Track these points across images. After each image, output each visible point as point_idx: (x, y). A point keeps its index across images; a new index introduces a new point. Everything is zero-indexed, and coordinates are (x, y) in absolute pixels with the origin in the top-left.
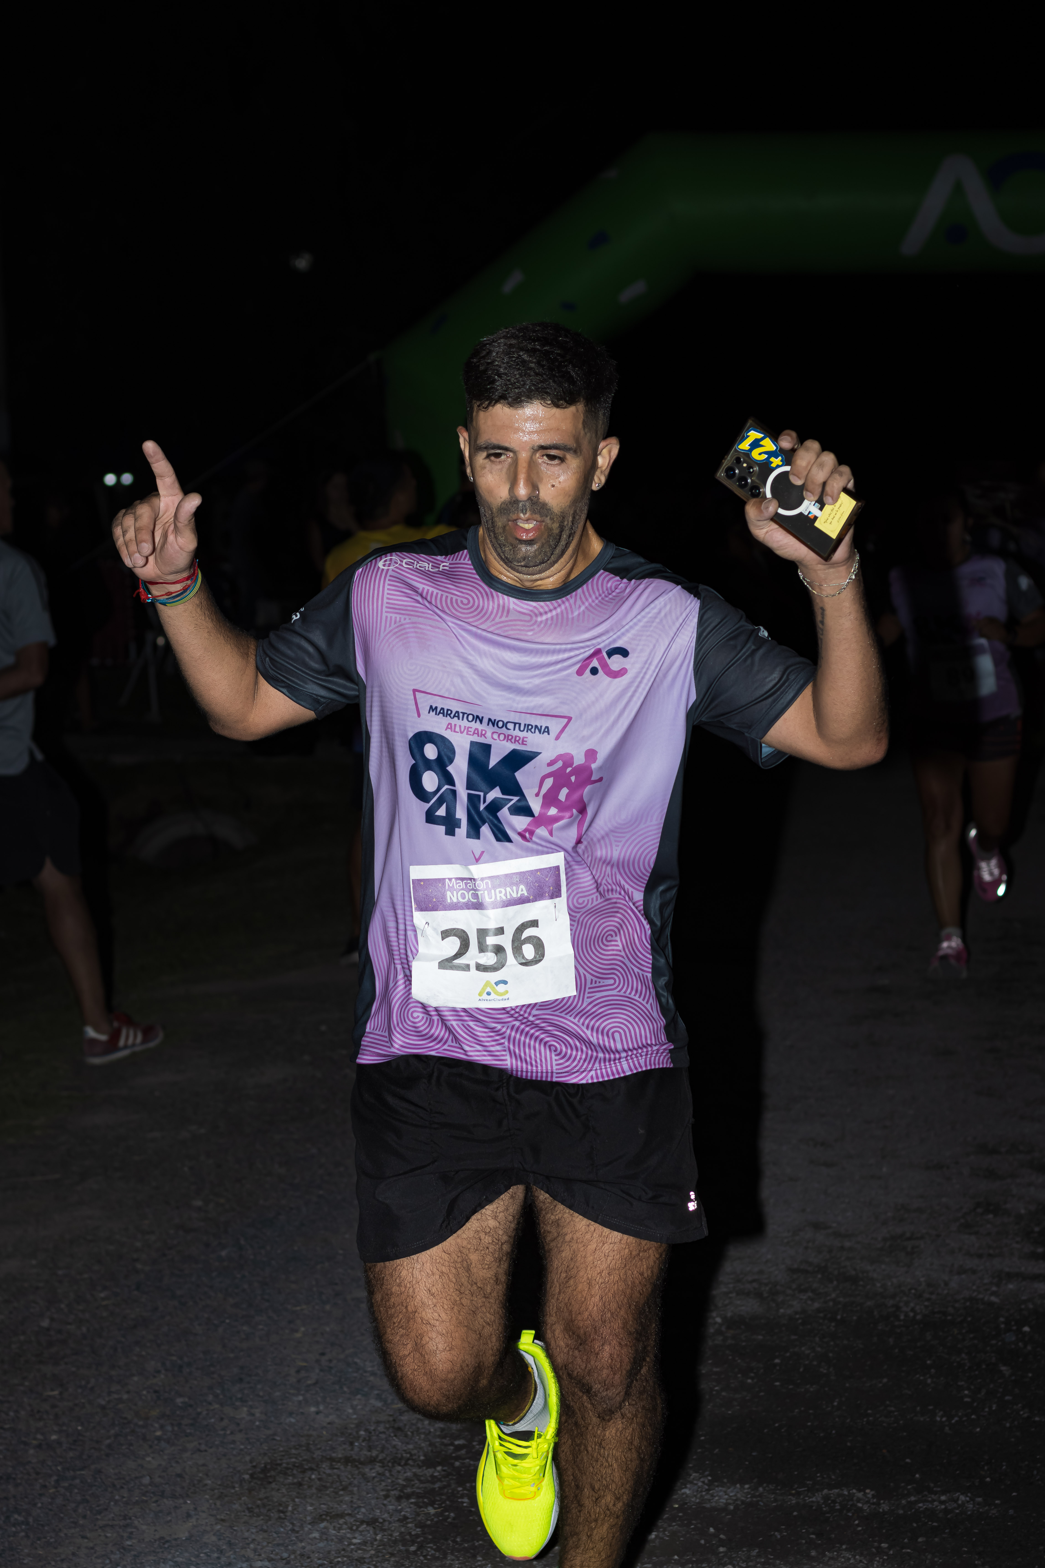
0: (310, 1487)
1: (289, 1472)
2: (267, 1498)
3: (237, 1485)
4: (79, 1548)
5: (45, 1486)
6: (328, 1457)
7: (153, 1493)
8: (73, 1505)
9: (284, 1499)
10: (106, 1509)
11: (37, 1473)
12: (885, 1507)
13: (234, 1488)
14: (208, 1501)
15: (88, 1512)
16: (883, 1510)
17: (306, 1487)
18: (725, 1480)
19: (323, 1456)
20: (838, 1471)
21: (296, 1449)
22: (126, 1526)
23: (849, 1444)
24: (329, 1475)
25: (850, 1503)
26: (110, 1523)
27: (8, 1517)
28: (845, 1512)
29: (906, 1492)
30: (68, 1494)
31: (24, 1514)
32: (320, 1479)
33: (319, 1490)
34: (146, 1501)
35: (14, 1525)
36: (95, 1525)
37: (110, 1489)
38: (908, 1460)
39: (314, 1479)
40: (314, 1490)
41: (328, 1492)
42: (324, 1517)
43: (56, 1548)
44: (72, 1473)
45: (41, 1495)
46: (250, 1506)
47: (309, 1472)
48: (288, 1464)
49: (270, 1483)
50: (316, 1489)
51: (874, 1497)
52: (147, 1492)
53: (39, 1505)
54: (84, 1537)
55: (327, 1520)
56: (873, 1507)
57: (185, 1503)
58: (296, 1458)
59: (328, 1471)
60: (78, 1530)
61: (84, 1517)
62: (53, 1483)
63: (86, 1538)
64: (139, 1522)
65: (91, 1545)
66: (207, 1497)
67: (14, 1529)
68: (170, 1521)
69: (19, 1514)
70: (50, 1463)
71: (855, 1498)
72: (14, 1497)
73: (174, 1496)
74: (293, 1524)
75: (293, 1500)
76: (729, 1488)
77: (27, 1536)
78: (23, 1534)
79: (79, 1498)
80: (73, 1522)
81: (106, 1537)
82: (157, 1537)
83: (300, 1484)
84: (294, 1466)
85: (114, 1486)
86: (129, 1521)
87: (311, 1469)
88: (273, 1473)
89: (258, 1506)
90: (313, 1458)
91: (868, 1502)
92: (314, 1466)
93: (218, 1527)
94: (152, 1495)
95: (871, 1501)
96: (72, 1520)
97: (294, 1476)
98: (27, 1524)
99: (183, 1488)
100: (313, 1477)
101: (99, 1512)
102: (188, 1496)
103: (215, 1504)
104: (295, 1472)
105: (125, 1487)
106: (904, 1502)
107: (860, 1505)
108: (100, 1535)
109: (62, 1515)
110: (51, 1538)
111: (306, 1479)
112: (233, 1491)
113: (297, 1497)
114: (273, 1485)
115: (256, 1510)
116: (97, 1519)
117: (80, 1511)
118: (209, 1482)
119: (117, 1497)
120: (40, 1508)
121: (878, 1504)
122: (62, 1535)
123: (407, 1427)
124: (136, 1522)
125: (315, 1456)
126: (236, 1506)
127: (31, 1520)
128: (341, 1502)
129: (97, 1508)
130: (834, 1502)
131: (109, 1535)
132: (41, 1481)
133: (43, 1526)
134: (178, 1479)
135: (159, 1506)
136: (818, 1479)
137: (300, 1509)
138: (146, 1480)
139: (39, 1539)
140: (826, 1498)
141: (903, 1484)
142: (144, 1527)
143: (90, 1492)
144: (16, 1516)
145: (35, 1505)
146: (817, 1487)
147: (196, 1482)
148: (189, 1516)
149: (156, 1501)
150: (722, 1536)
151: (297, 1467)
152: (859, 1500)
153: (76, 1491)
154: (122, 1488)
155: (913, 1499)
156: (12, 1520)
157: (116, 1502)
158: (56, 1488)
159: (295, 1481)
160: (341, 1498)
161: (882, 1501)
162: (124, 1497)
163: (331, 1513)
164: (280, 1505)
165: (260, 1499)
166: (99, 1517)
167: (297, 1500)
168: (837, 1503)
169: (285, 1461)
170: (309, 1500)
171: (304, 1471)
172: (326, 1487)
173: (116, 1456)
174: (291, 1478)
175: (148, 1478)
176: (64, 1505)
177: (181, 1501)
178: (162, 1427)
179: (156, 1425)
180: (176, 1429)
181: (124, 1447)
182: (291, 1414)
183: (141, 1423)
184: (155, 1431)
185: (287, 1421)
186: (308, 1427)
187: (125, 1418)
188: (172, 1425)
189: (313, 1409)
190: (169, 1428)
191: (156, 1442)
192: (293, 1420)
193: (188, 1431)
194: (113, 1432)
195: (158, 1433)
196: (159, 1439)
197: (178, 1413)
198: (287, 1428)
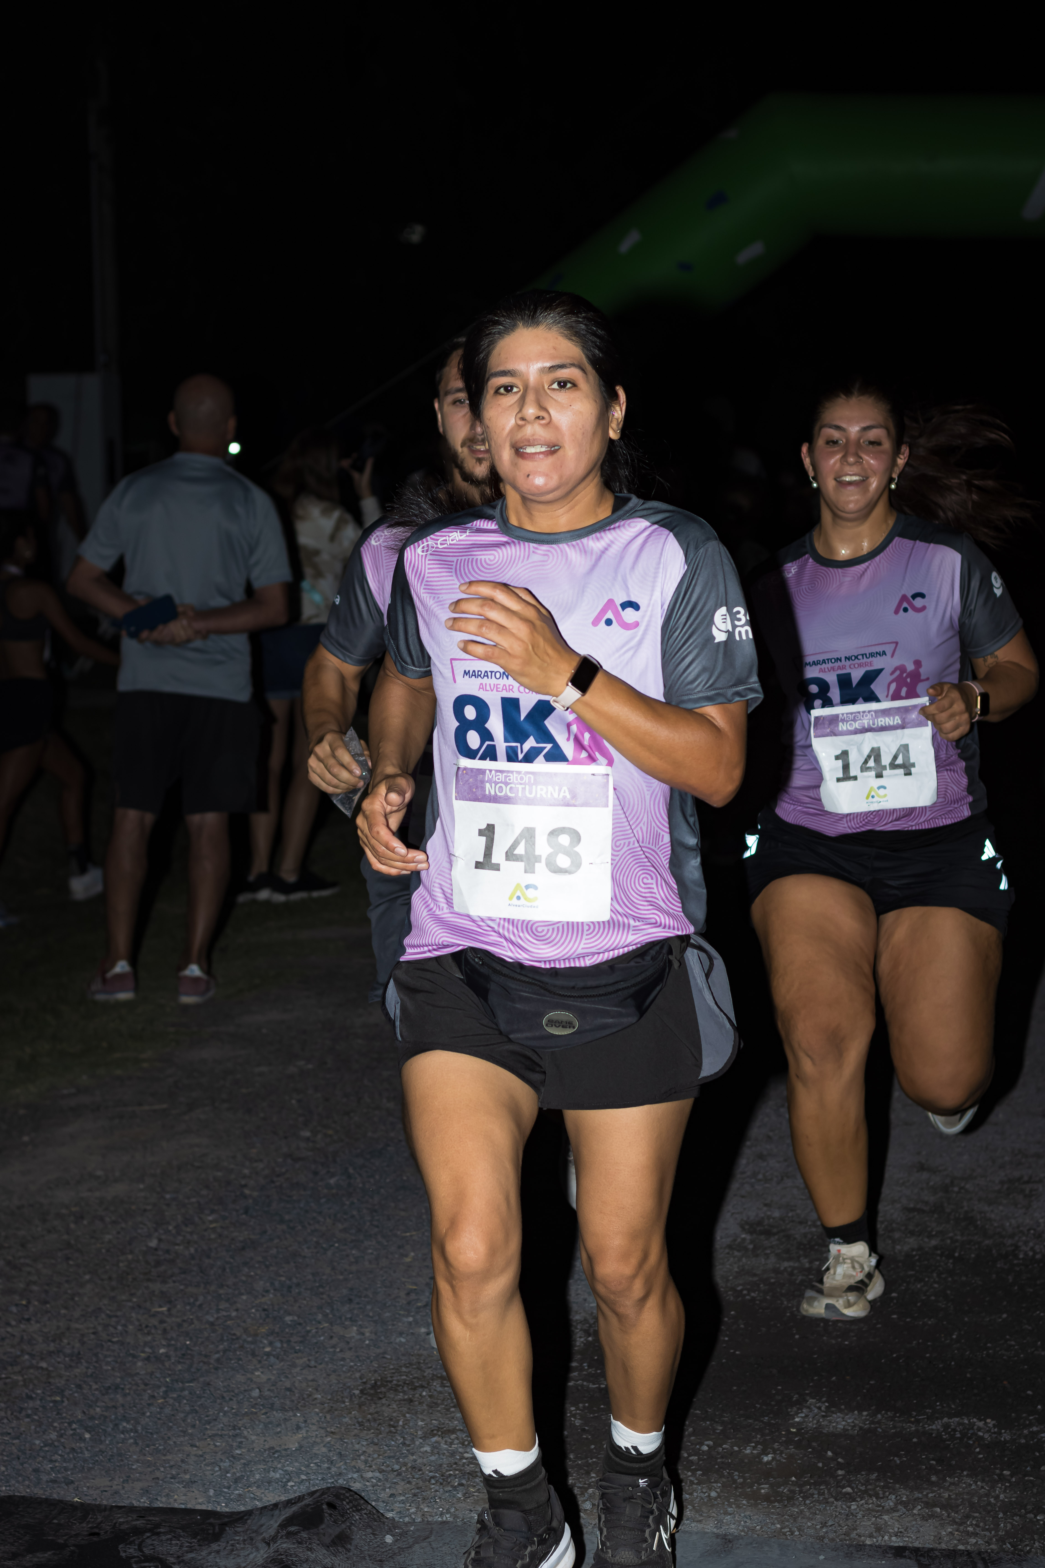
0: (420, 1403)
1: (399, 1388)
2: (377, 1413)
3: (347, 1400)
4: (188, 1455)
5: (153, 1397)
6: (439, 1375)
7: (262, 1405)
8: (182, 1415)
9: (394, 1415)
10: (215, 1420)
11: (146, 1385)
12: (1006, 1436)
13: (344, 1402)
14: (318, 1414)
15: (197, 1422)
16: (1005, 1439)
17: (417, 1403)
18: (843, 1407)
19: (433, 1375)
20: (958, 1401)
21: (407, 1367)
22: (236, 1436)
23: (968, 1375)
24: (440, 1392)
25: (971, 1432)
26: (219, 1433)
27: (116, 1425)
28: (965, 1439)
29: (1028, 1422)
30: (177, 1404)
31: (132, 1422)
32: (430, 1396)
33: (430, 1407)
34: (256, 1413)
35: (123, 1432)
36: (204, 1434)
37: (218, 1401)
38: (1029, 1392)
39: (425, 1396)
40: (425, 1407)
41: (439, 1409)
42: (435, 1432)
43: (165, 1455)
44: (181, 1385)
45: (149, 1405)
46: (360, 1420)
47: (421, 1390)
48: (398, 1381)
49: (381, 1398)
50: (427, 1405)
51: (994, 1426)
52: (256, 1404)
53: (148, 1414)
54: (192, 1446)
55: (439, 1436)
56: (994, 1436)
57: (295, 1415)
58: (406, 1376)
59: (439, 1389)
60: (187, 1438)
61: (194, 1426)
62: (161, 1394)
63: (196, 1446)
64: (249, 1432)
65: (201, 1453)
66: (317, 1410)
67: (122, 1436)
68: (280, 1432)
69: (128, 1422)
70: (158, 1375)
71: (975, 1427)
72: (123, 1406)
73: (283, 1409)
74: (404, 1438)
75: (404, 1416)
76: (847, 1414)
77: (136, 1443)
78: (132, 1441)
79: (187, 1408)
80: (181, 1431)
81: (216, 1446)
82: (267, 1447)
83: (411, 1401)
84: (405, 1383)
85: (223, 1397)
86: (238, 1431)
87: (422, 1387)
88: (383, 1389)
89: (369, 1420)
90: (424, 1377)
91: (989, 1431)
92: (424, 1384)
93: (329, 1439)
94: (261, 1408)
95: (992, 1431)
96: (180, 1429)
97: (404, 1392)
98: (136, 1431)
99: (293, 1401)
100: (424, 1393)
101: (209, 1423)
102: (297, 1409)
103: (325, 1417)
104: (405, 1389)
105: (235, 1399)
106: (1026, 1432)
107: (981, 1434)
108: (209, 1444)
109: (171, 1424)
110: (160, 1445)
111: (417, 1395)
112: (343, 1405)
113: (408, 1413)
114: (384, 1401)
115: (367, 1424)
116: (206, 1429)
117: (189, 1421)
118: (319, 1396)
119: (226, 1409)
120: (148, 1417)
121: (1000, 1434)
122: (171, 1443)
124: (245, 1433)
125: (425, 1374)
126: (346, 1420)
127: (139, 1428)
128: (453, 1418)
129: (206, 1419)
130: (954, 1430)
131: (218, 1444)
132: (149, 1392)
133: (151, 1434)
134: (288, 1393)
135: (268, 1417)
136: (938, 1408)
137: (411, 1424)
138: (256, 1393)
139: (148, 1446)
140: (946, 1426)
141: (1024, 1415)
142: (254, 1438)
143: (199, 1403)
144: (125, 1424)
145: (144, 1414)
146: (937, 1415)
147: (305, 1396)
148: (298, 1428)
149: (266, 1413)
150: (840, 1460)
151: (408, 1384)
152: (979, 1429)
153: (185, 1401)
154: (231, 1399)
155: (1035, 1429)
156: (121, 1427)
157: (225, 1413)
158: (165, 1398)
159: (406, 1397)
160: (453, 1415)
161: (1003, 1431)
162: (233, 1409)
163: (442, 1428)
164: (391, 1420)
165: (370, 1414)
166: (208, 1427)
167: (407, 1415)
168: (957, 1431)
169: (395, 1378)
170: (420, 1416)
171: (415, 1389)
172: (437, 1405)
173: (225, 1370)
174: (401, 1394)
175: (257, 1390)
176: (173, 1415)
177: (291, 1413)
178: (271, 1344)
179: (266, 1342)
180: (285, 1345)
181: (233, 1362)
182: (401, 1334)
183: (250, 1339)
184: (264, 1348)
185: (398, 1340)
186: (418, 1347)
187: (234, 1334)
188: (281, 1342)
189: (423, 1330)
190: (278, 1345)
191: (265, 1358)
192: (403, 1340)
193: (298, 1348)
194: (221, 1347)
195: (268, 1349)
196: (268, 1354)
197: (287, 1330)
198: (398, 1347)
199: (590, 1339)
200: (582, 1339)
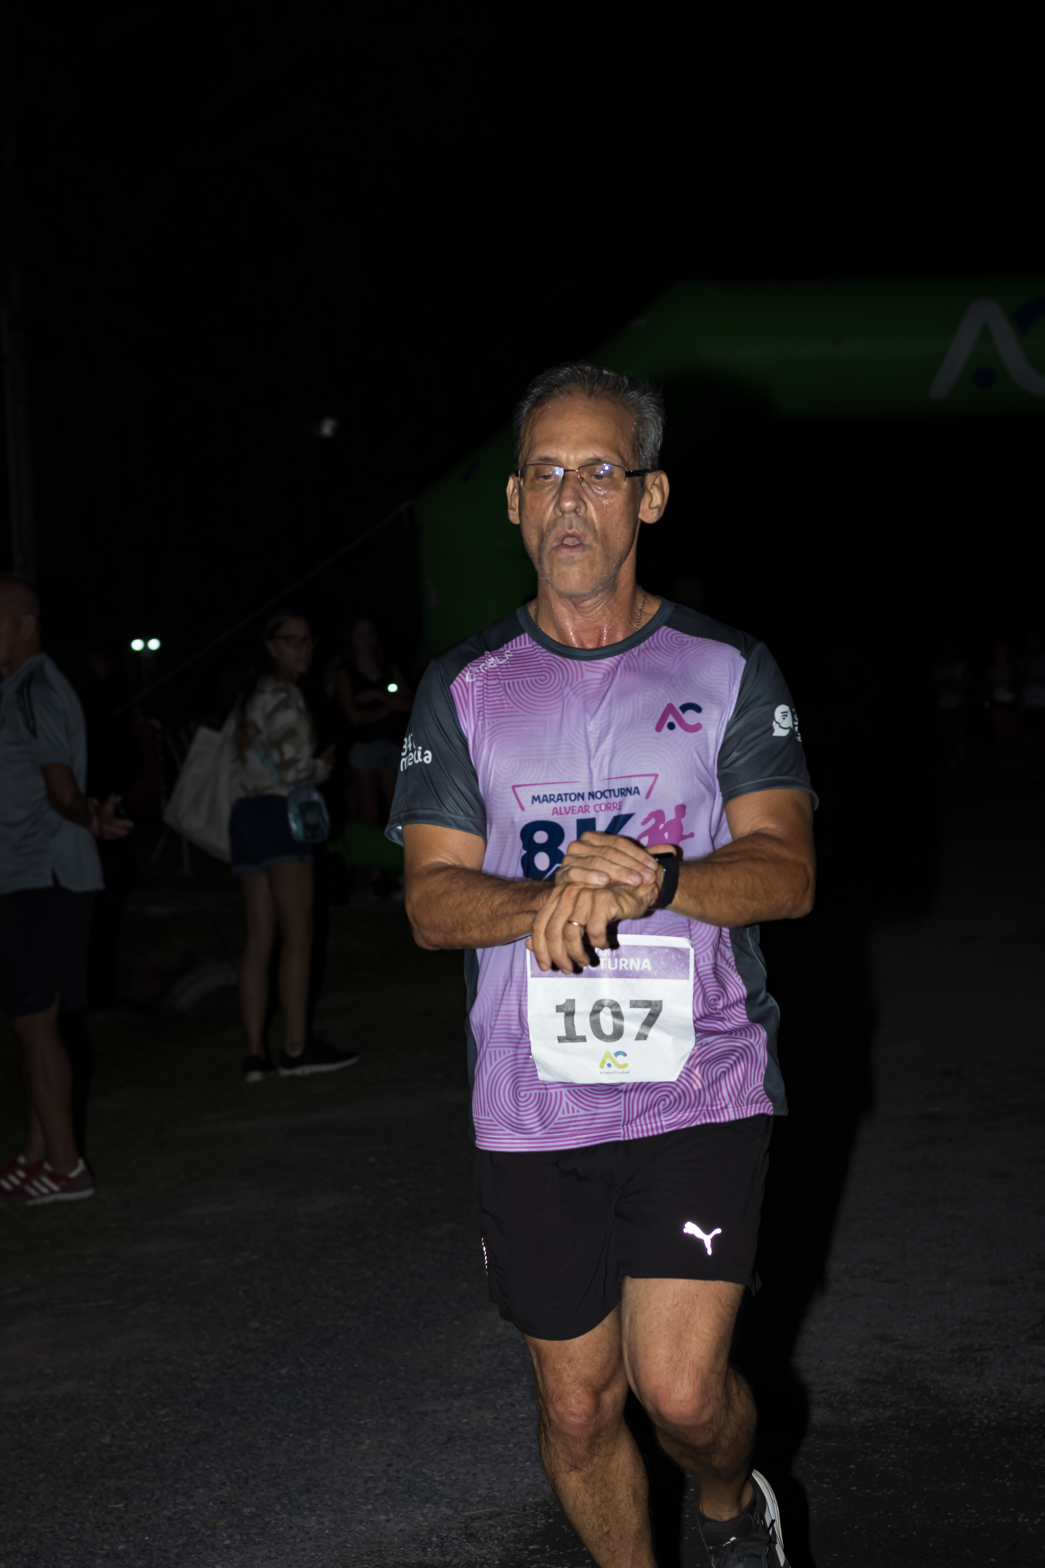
123: (480, 1533)
173: (186, 1564)
178: (230, 1536)
179: (225, 1535)
180: (244, 1538)
181: (193, 1556)
182: (361, 1522)
183: (209, 1532)
184: (223, 1541)
185: (358, 1529)
186: (378, 1534)
187: (193, 1528)
188: (241, 1534)
189: (383, 1517)
190: (238, 1537)
191: (225, 1551)
192: (363, 1528)
193: (257, 1540)
194: (180, 1541)
195: (227, 1542)
196: (228, 1547)
197: (246, 1522)
198: (358, 1535)
199: (551, 1520)
200: (543, 1522)
